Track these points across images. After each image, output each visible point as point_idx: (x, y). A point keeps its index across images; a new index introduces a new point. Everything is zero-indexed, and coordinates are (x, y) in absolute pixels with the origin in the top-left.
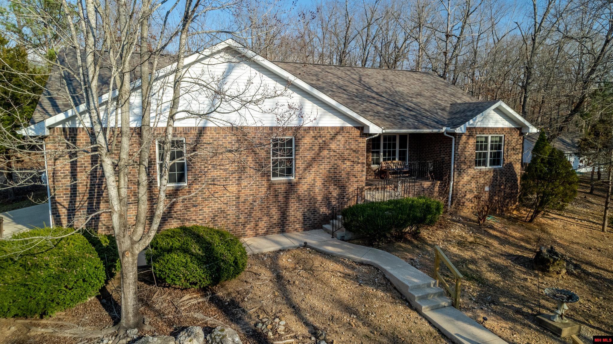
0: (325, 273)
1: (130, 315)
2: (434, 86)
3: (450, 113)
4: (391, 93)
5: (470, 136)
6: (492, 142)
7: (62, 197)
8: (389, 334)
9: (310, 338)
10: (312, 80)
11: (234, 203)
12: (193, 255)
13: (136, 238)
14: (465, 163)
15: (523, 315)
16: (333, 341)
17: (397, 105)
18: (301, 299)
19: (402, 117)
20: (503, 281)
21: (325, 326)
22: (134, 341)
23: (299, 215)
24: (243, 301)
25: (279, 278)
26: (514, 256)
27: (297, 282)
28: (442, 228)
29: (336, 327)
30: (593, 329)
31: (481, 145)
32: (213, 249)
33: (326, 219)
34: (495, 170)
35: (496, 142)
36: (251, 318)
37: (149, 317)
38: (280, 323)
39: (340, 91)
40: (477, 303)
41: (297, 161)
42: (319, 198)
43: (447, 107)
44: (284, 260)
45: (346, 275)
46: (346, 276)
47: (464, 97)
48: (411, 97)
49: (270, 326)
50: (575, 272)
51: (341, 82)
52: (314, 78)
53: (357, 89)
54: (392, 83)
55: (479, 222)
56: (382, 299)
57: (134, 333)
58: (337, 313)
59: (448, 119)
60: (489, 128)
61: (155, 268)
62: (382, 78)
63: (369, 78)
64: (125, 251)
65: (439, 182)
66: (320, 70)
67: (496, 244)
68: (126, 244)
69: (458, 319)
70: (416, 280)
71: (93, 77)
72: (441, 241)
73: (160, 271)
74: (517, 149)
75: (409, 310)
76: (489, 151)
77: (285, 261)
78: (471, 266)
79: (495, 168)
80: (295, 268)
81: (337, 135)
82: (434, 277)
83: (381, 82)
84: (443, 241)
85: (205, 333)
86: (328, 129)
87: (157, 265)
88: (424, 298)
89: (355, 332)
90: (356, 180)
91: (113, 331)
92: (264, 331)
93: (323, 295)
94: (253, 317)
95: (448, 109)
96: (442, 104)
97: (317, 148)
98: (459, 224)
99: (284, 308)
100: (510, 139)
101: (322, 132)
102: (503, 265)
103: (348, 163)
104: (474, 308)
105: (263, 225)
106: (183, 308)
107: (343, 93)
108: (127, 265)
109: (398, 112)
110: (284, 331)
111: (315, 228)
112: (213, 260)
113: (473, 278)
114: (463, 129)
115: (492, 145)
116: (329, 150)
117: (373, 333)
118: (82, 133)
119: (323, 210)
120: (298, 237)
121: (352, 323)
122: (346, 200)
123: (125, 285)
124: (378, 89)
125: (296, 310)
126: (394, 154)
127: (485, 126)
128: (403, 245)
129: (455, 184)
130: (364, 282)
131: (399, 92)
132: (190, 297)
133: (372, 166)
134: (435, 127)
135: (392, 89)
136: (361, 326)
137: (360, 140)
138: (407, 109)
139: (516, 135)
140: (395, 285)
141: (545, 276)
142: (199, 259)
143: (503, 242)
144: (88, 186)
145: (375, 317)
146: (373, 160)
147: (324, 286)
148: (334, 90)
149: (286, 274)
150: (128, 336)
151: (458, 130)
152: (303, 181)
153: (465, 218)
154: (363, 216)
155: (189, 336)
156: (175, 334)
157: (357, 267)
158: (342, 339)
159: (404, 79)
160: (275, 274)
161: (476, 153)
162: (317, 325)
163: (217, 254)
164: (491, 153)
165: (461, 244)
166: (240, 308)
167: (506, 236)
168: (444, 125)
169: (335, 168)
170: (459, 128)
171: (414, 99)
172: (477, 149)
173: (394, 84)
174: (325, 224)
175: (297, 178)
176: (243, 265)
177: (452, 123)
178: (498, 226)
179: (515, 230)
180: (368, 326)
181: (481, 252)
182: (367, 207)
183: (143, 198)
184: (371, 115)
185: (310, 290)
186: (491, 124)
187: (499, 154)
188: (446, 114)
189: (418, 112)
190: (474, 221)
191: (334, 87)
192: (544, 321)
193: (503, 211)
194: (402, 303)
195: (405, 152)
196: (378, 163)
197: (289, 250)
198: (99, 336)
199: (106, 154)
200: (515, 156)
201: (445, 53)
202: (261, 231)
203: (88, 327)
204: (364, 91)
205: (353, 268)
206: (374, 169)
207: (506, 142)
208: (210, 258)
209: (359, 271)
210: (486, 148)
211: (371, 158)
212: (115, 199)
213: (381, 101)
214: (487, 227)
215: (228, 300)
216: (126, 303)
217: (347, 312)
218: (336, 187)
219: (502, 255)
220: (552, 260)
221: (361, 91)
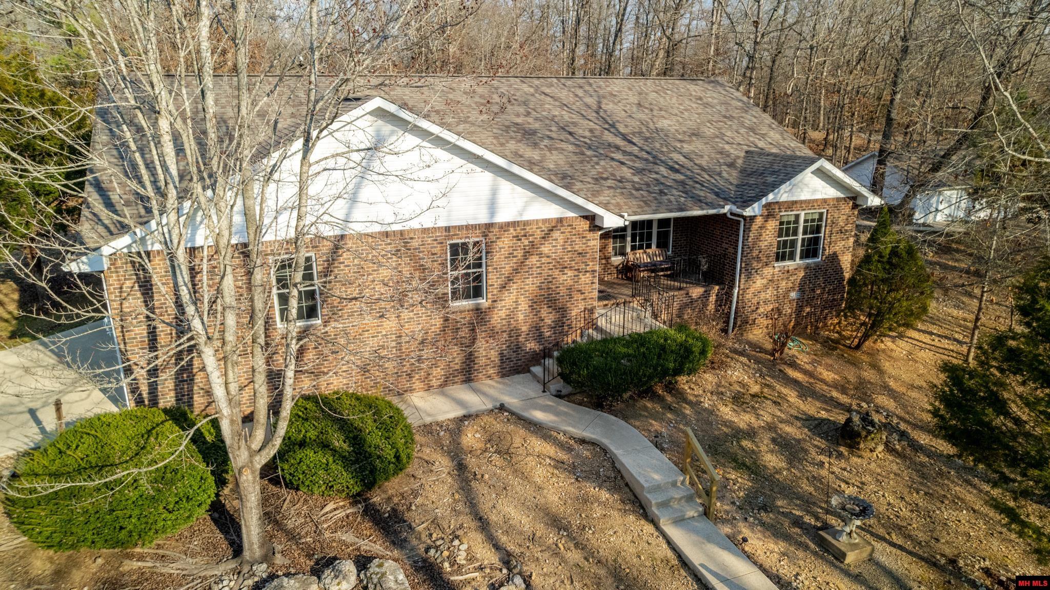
0: (528, 459)
1: (255, 546)
2: (724, 113)
3: (743, 171)
4: (648, 135)
5: (769, 216)
6: (806, 221)
7: (138, 353)
8: (610, 562)
9: (501, 570)
10: (518, 115)
11: (394, 344)
12: (335, 451)
13: (256, 445)
14: (758, 259)
15: (801, 528)
16: (531, 573)
17: (656, 161)
18: (491, 504)
19: (662, 187)
20: (788, 469)
21: (522, 550)
22: (264, 582)
23: (494, 355)
24: (409, 509)
25: (461, 467)
26: (816, 419)
27: (486, 476)
28: (713, 368)
29: (536, 551)
30: (892, 548)
31: (788, 229)
32: (365, 440)
33: (537, 358)
34: (807, 267)
35: (813, 220)
36: (420, 539)
37: (281, 544)
38: (461, 547)
39: (564, 136)
40: (741, 509)
41: (490, 276)
42: (524, 329)
43: (738, 157)
44: (469, 435)
45: (558, 461)
46: (559, 464)
47: (772, 133)
48: (681, 141)
49: (446, 553)
50: (897, 447)
51: (566, 116)
52: (521, 110)
53: (591, 131)
54: (652, 110)
55: (773, 355)
56: (604, 504)
57: (262, 570)
58: (540, 529)
59: (737, 186)
60: (801, 202)
61: (283, 470)
62: (634, 99)
63: (613, 102)
64: (243, 467)
65: (717, 287)
66: (532, 90)
67: (792, 396)
68: (243, 457)
69: (709, 539)
70: (656, 477)
71: (179, 242)
72: (709, 394)
73: (290, 474)
74: (846, 231)
75: (643, 522)
76: (800, 236)
77: (471, 438)
78: (746, 443)
79: (808, 264)
80: (486, 450)
81: (552, 230)
82: (683, 471)
83: (635, 109)
84: (712, 393)
85: (357, 567)
86: (537, 224)
87: (286, 467)
88: (664, 505)
89: (563, 560)
90: (582, 297)
91: (234, 566)
92: (438, 561)
93: (523, 498)
94: (423, 536)
95: (740, 162)
96: (732, 151)
97: (519, 254)
98: (742, 359)
99: (468, 521)
100: (836, 215)
101: (528, 228)
102: (794, 439)
103: (570, 273)
104: (736, 519)
105: (438, 373)
106: (325, 526)
107: (567, 141)
108: (246, 485)
109: (655, 176)
110: (466, 559)
111: (518, 373)
112: (365, 457)
113: (744, 464)
114: (756, 210)
115: (805, 228)
116: (540, 255)
117: (588, 561)
118: (157, 258)
119: (532, 346)
120: (491, 392)
121: (560, 545)
122: (566, 328)
123: (245, 510)
124: (626, 126)
125: (484, 525)
126: (649, 238)
127: (795, 199)
128: (649, 405)
129: (741, 292)
130: (583, 475)
131: (662, 130)
132: (335, 506)
133: (613, 259)
134: (711, 205)
135: (651, 125)
136: (573, 548)
137: (590, 235)
138: (672, 169)
139: (846, 209)
140: (627, 480)
141: (853, 455)
142: (344, 457)
143: (805, 392)
144: (174, 335)
145: (594, 533)
146: (614, 248)
147: (526, 483)
148: (554, 135)
149: (471, 462)
150: (254, 575)
151: (748, 212)
152: (499, 305)
153: (755, 346)
154: (588, 369)
155: (336, 577)
156: (317, 572)
157: (576, 447)
158: (545, 570)
159: (674, 100)
160: (455, 463)
161: (779, 242)
162: (511, 547)
163: (370, 447)
164: (803, 240)
165: (738, 400)
166: (405, 521)
167: (812, 380)
168: (727, 200)
169: (550, 280)
170: (750, 208)
171: (685, 146)
172: (780, 235)
173: (655, 113)
174: (534, 365)
175: (490, 301)
176: (409, 457)
177: (742, 196)
178: (803, 360)
179: (829, 368)
180: (582, 549)
181: (768, 413)
182: (595, 350)
183: (261, 390)
184: (610, 187)
185: (505, 488)
186: (804, 195)
187: (816, 241)
188: (735, 173)
189: (688, 173)
190: (766, 352)
191: (554, 129)
192: (826, 540)
193: (817, 328)
194: (633, 511)
195: (667, 234)
196: (623, 253)
197: (477, 416)
198: (216, 573)
199: (206, 343)
200: (843, 243)
201: (756, 23)
202: (435, 383)
203: (199, 559)
204: (602, 133)
205: (570, 450)
206: (616, 264)
207: (829, 221)
208: (361, 454)
209: (578, 455)
210: (795, 233)
211: (611, 246)
212: (223, 400)
213: (630, 154)
214: (785, 363)
215: (389, 509)
216: (249, 532)
217: (554, 526)
218: (550, 310)
219: (797, 418)
220: (864, 433)
221: (597, 133)
